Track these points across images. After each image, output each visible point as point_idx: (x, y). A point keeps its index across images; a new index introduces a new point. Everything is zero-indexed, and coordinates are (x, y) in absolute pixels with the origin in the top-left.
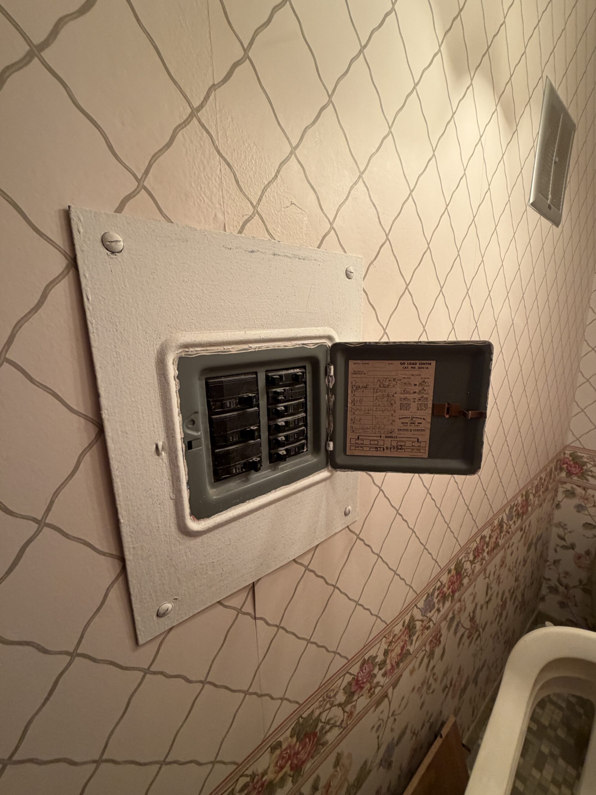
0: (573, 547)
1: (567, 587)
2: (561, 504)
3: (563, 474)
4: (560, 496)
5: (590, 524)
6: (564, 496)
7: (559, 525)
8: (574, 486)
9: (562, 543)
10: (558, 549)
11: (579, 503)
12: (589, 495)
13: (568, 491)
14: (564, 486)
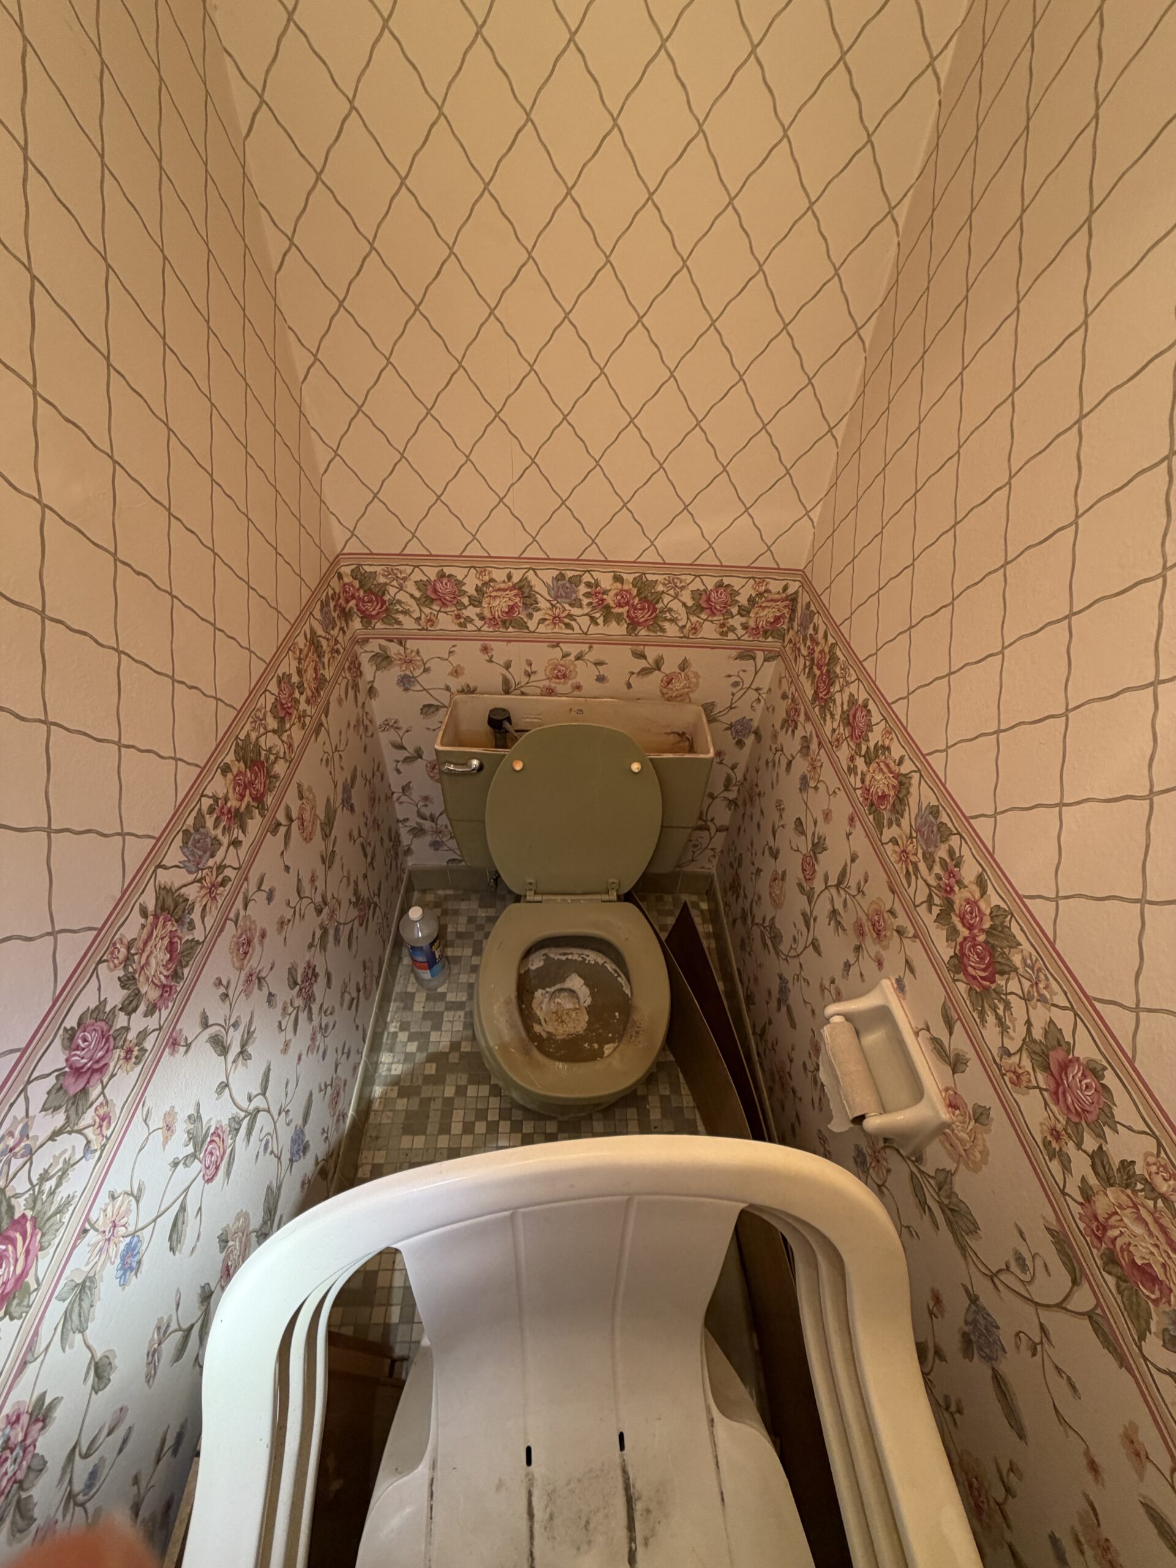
0: (419, 754)
1: (433, 819)
2: (375, 685)
3: (357, 624)
4: (368, 670)
5: (430, 706)
6: (374, 667)
7: (387, 725)
8: (384, 643)
9: (403, 754)
10: (400, 766)
11: (402, 673)
12: (412, 651)
13: (377, 655)
14: (368, 647)
